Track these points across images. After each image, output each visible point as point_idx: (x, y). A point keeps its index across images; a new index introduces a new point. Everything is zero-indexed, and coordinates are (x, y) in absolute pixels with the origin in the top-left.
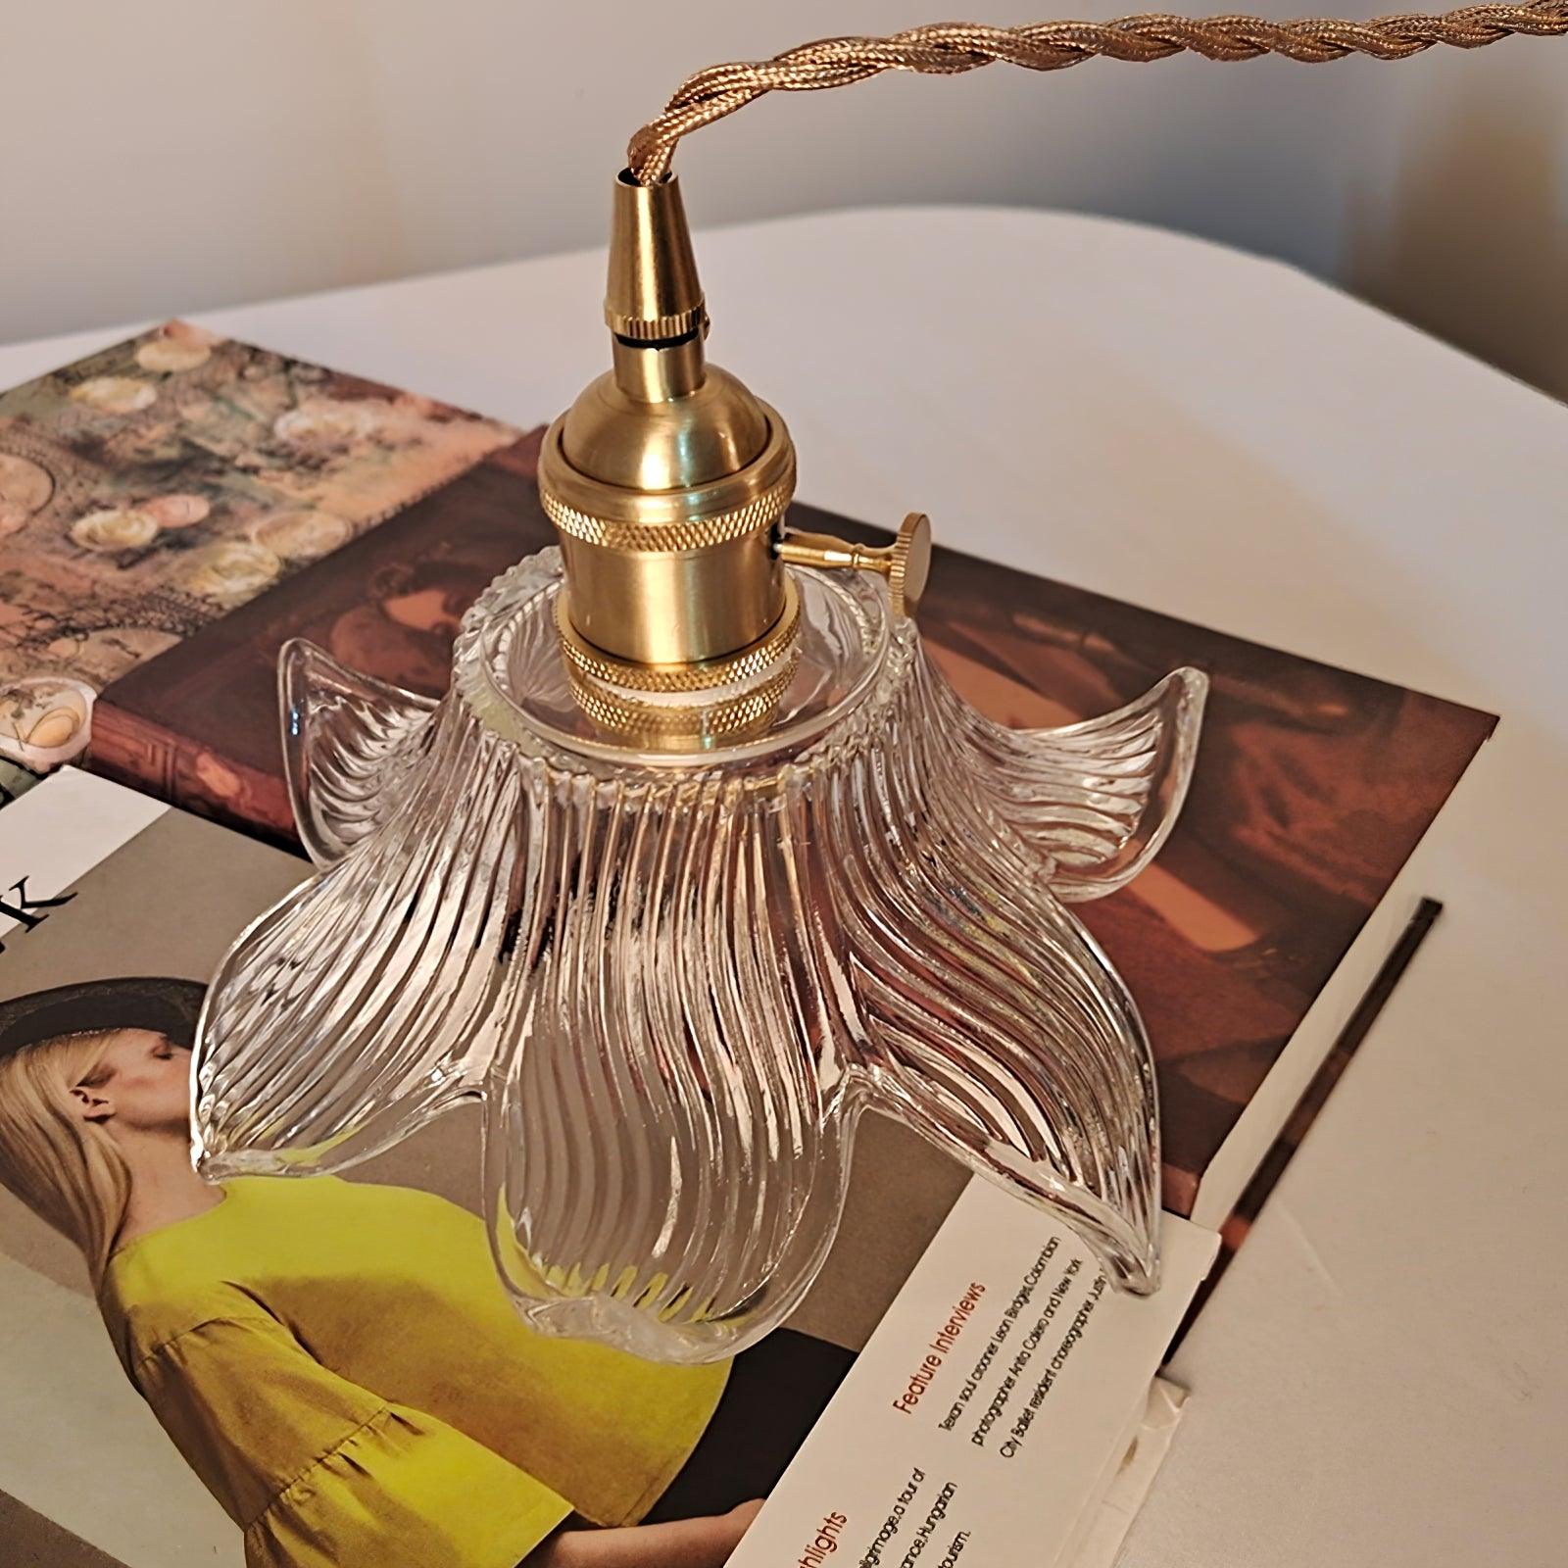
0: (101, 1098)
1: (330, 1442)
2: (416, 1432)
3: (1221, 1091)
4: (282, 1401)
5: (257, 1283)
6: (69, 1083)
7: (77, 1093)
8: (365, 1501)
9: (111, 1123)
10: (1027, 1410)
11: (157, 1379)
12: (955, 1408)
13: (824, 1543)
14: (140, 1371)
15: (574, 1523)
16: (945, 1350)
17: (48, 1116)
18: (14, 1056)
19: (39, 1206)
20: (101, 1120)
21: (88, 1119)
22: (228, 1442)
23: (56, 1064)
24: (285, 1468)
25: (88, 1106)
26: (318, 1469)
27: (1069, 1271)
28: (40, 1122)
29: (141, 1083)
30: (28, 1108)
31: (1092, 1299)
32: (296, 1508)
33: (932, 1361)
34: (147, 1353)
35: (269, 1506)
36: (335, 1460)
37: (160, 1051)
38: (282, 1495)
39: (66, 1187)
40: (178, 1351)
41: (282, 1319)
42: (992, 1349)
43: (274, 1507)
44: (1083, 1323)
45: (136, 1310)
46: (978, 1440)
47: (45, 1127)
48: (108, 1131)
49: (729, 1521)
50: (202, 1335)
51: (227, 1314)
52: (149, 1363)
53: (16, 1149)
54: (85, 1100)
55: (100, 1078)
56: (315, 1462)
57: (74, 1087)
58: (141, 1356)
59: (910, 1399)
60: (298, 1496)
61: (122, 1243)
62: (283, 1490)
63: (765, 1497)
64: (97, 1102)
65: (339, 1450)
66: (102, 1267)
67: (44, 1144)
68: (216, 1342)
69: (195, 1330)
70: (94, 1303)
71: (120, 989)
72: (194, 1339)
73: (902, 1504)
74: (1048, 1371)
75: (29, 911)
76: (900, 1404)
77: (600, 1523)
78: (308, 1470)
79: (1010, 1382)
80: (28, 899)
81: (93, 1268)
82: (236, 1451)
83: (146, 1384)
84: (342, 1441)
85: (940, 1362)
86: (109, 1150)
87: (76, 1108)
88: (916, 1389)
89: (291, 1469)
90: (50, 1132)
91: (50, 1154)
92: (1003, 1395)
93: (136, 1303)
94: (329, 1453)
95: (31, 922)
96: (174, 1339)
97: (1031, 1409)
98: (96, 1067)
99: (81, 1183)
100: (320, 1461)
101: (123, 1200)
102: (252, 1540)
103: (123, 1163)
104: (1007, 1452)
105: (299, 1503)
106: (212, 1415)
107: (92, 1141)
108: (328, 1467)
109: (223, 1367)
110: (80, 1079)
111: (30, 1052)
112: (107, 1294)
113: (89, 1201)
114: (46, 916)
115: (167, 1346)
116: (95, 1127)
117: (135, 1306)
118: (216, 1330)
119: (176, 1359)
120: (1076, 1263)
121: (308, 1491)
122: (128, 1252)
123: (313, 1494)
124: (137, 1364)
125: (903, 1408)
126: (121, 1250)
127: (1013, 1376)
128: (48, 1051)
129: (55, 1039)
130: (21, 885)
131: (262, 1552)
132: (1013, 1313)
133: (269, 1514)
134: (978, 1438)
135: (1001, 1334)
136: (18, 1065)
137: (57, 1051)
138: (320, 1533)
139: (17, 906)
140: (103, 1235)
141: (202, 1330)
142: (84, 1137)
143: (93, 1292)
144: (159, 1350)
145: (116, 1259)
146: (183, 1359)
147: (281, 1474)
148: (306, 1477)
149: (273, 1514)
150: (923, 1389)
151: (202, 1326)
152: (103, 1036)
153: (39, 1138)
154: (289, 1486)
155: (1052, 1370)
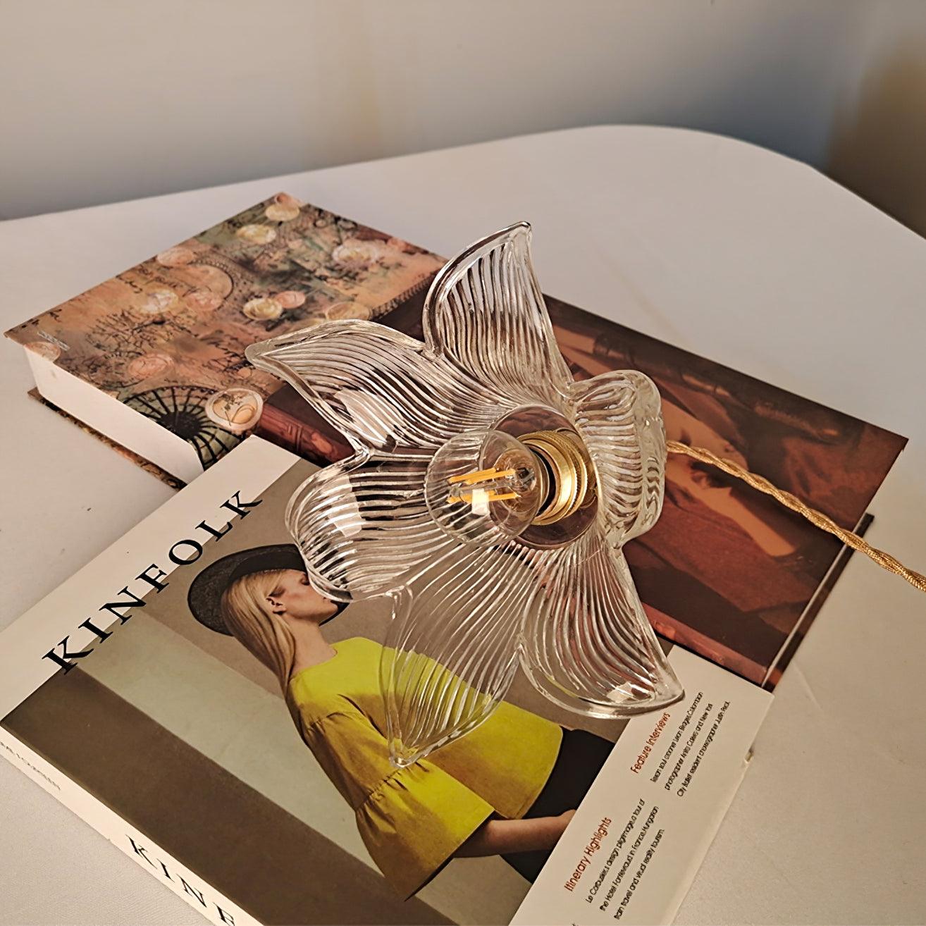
0: (279, 603)
1: (389, 773)
2: (426, 770)
3: (778, 628)
4: (367, 752)
5: (353, 696)
6: (265, 595)
7: (269, 600)
8: (406, 801)
9: (285, 615)
10: (689, 775)
11: (314, 738)
12: (658, 772)
13: (602, 831)
14: (306, 735)
15: (494, 816)
16: (653, 744)
17: (257, 610)
18: (240, 580)
19: (257, 654)
20: (280, 613)
21: (274, 613)
22: (346, 770)
23: (259, 585)
24: (370, 784)
25: (275, 606)
26: (385, 785)
27: (707, 709)
28: (254, 613)
29: (296, 596)
30: (248, 606)
31: (717, 723)
32: (376, 802)
33: (647, 748)
34: (309, 727)
35: (365, 801)
36: (392, 782)
37: (304, 581)
38: (370, 797)
39: (268, 646)
40: (321, 726)
41: (365, 713)
42: (673, 745)
43: (368, 802)
44: (713, 734)
45: (302, 706)
46: (667, 787)
47: (257, 616)
48: (285, 620)
49: (561, 819)
50: (331, 719)
51: (341, 710)
52: (310, 732)
53: (245, 626)
54: (273, 603)
55: (278, 593)
56: (383, 781)
57: (268, 597)
58: (306, 727)
59: (638, 767)
60: (377, 797)
61: (294, 673)
62: (370, 794)
63: (576, 808)
64: (278, 605)
65: (394, 777)
66: (286, 684)
67: (257, 624)
68: (337, 723)
69: (328, 717)
70: (284, 701)
71: (285, 549)
72: (327, 721)
73: (635, 815)
74: (698, 757)
75: (242, 509)
76: (634, 768)
77: (506, 817)
78: (381, 785)
79: (681, 761)
80: (240, 503)
81: (282, 684)
82: (349, 774)
83: (310, 742)
84: (394, 773)
85: (650, 750)
86: (285, 627)
87: (269, 607)
88: (641, 762)
89: (373, 784)
90: (260, 619)
91: (260, 629)
92: (678, 767)
93: (303, 702)
94: (389, 778)
95: (243, 514)
96: (320, 720)
97: (691, 774)
98: (276, 588)
99: (274, 643)
100: (385, 781)
101: (293, 652)
102: (359, 816)
103: (290, 633)
104: (680, 793)
105: (378, 800)
106: (338, 757)
107: (277, 623)
108: (388, 784)
109: (341, 735)
110: (270, 592)
111: (247, 578)
112: (289, 698)
113: (278, 652)
114: (249, 512)
115: (317, 725)
116: (277, 616)
117: (302, 704)
118: (336, 717)
119: (321, 730)
120: (710, 706)
121: (381, 795)
122: (296, 678)
123: (383, 796)
124: (304, 731)
125: (634, 771)
126: (294, 677)
127: (682, 758)
128: (255, 579)
129: (258, 573)
130: (237, 495)
131: (363, 821)
132: (682, 728)
133: (365, 804)
134: (667, 786)
135: (677, 738)
136: (243, 585)
137: (259, 578)
138: (388, 814)
139: (236, 506)
140: (285, 669)
141: (331, 717)
142: (274, 621)
143: (283, 696)
144: (313, 725)
145: (292, 680)
146: (324, 731)
147: (370, 787)
148: (380, 788)
149: (368, 805)
150: (643, 762)
151: (331, 715)
152: (279, 573)
153: (255, 621)
154: (373, 792)
155: (699, 756)
